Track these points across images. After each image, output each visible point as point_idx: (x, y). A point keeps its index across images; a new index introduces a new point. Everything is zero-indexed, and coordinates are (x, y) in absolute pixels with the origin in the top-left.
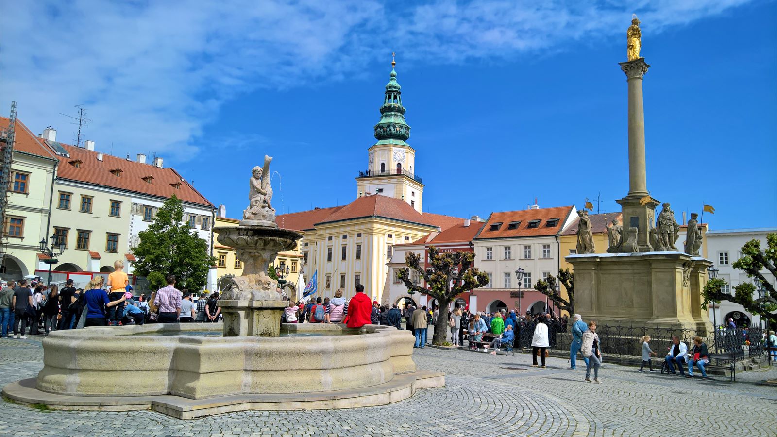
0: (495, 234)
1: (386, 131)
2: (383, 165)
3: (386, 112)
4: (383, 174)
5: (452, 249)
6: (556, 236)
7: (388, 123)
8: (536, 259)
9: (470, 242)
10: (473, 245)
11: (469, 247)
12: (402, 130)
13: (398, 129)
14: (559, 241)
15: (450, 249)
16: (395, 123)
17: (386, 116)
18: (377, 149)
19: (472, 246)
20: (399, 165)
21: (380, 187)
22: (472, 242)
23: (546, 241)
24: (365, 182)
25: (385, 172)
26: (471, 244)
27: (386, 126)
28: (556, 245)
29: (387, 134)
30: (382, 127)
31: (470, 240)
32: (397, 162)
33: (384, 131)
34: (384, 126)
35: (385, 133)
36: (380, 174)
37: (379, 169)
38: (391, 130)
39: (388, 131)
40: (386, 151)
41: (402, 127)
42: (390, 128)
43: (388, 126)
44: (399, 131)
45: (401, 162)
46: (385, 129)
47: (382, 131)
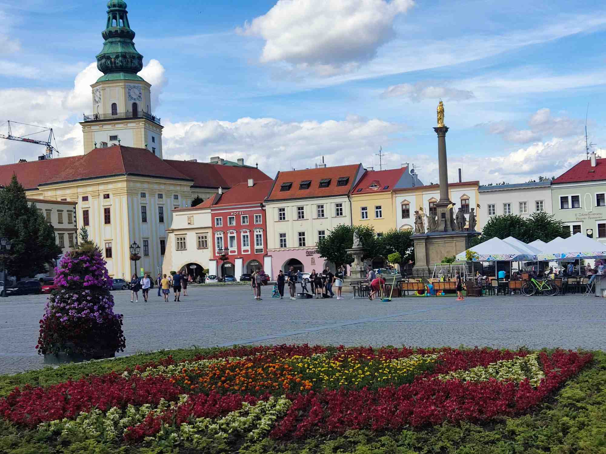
0: (287, 194)
1: (115, 62)
2: (114, 106)
3: (110, 37)
4: (115, 117)
5: (242, 211)
6: (349, 196)
7: (117, 53)
8: (330, 217)
9: (262, 204)
12: (134, 61)
13: (129, 60)
14: (351, 200)
15: (239, 212)
16: (126, 53)
17: (111, 43)
18: (106, 85)
19: (264, 208)
20: (135, 106)
21: (113, 133)
22: (264, 204)
23: (338, 200)
24: (93, 128)
25: (118, 115)
26: (263, 206)
27: (114, 57)
28: (348, 203)
29: (116, 66)
30: (108, 58)
31: (260, 202)
32: (133, 101)
33: (111, 62)
34: (111, 57)
35: (113, 65)
36: (112, 117)
37: (110, 111)
38: (121, 62)
39: (117, 63)
40: (117, 88)
41: (133, 57)
42: (120, 59)
43: (117, 57)
44: (131, 62)
45: (137, 102)
46: (113, 60)
47: (109, 62)
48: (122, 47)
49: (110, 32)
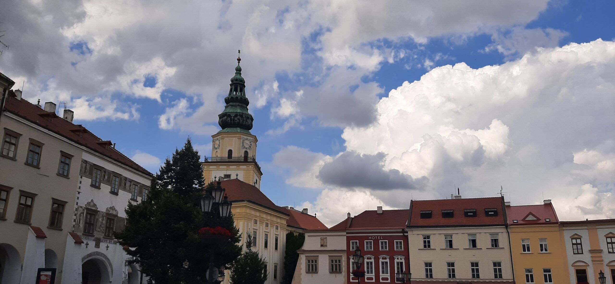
0: (429, 221)
1: (234, 120)
2: (230, 152)
3: (231, 102)
4: (230, 160)
6: (507, 226)
7: (236, 112)
8: (484, 249)
10: (407, 232)
11: (402, 234)
13: (245, 119)
14: (509, 230)
15: (378, 236)
16: (243, 113)
17: (232, 106)
18: (225, 136)
19: (406, 234)
20: (246, 153)
21: (227, 173)
22: (406, 229)
23: (494, 230)
24: (211, 167)
25: (233, 158)
26: (404, 231)
27: (234, 115)
28: (505, 235)
29: (234, 123)
30: (229, 116)
31: (402, 228)
32: (245, 150)
33: (231, 119)
34: (231, 115)
35: (232, 122)
36: (228, 160)
37: (227, 155)
38: (239, 119)
39: (236, 120)
40: (234, 139)
41: (248, 118)
42: (238, 117)
43: (236, 115)
44: (246, 121)
45: (248, 150)
46: (232, 118)
47: (229, 119)
48: (241, 109)
49: (232, 98)
